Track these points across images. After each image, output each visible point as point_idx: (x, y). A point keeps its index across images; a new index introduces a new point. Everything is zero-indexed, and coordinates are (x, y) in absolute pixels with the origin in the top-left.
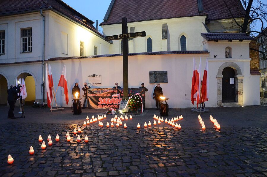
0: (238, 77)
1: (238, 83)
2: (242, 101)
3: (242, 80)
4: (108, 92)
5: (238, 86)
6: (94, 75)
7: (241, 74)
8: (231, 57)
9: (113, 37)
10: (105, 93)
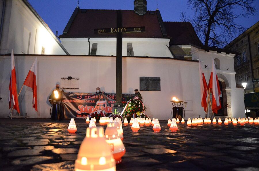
0: (226, 90)
1: (226, 95)
2: (231, 115)
3: (230, 93)
4: (92, 98)
5: (227, 98)
6: (70, 78)
7: (228, 86)
8: (219, 69)
9: (104, 30)
10: (87, 99)
